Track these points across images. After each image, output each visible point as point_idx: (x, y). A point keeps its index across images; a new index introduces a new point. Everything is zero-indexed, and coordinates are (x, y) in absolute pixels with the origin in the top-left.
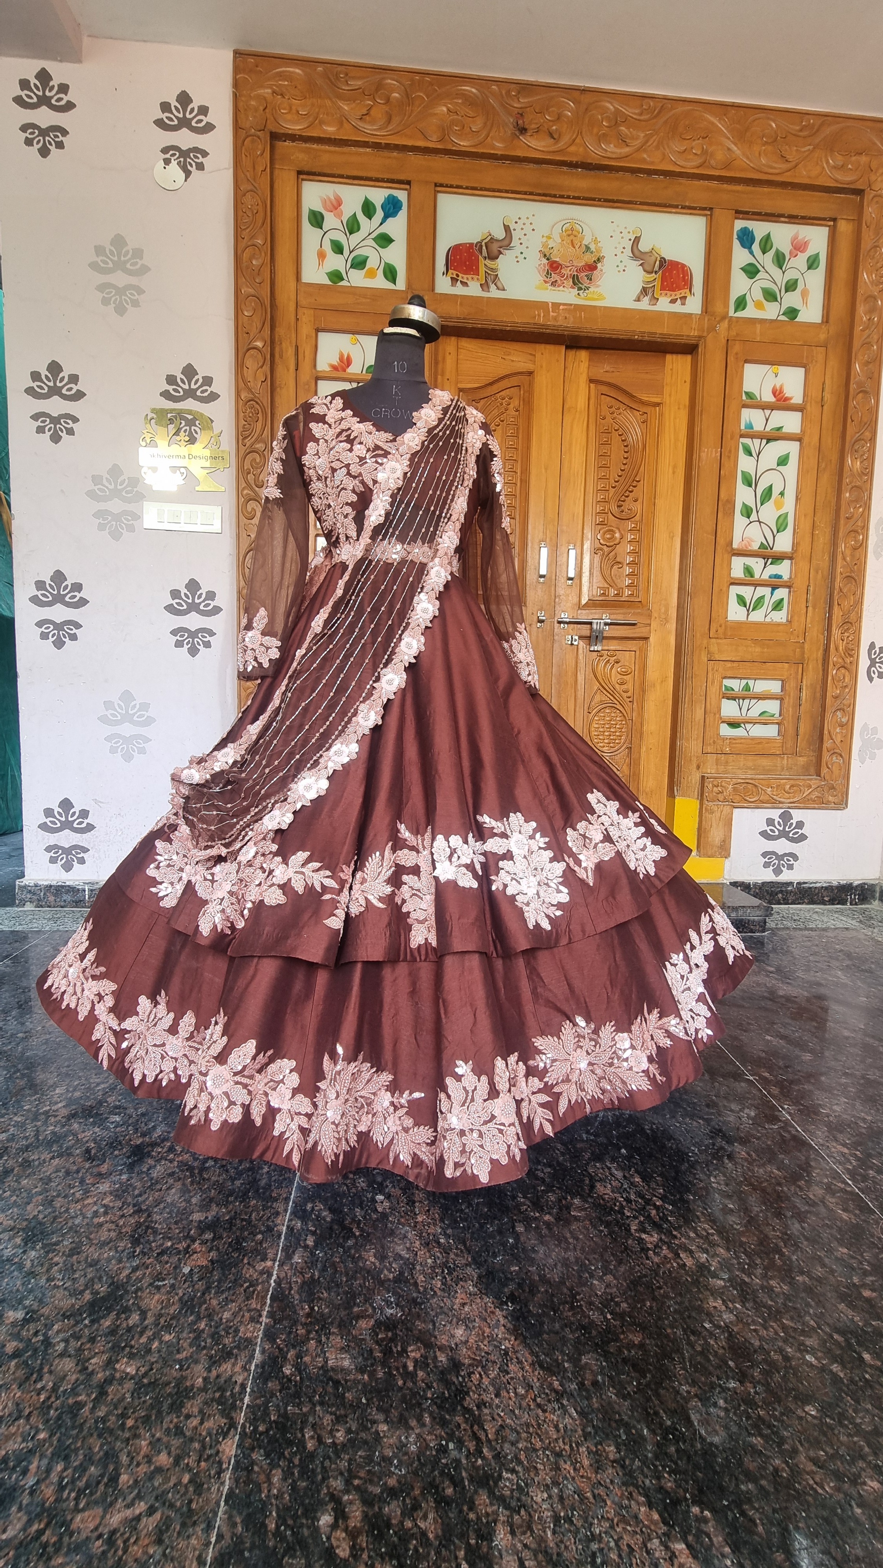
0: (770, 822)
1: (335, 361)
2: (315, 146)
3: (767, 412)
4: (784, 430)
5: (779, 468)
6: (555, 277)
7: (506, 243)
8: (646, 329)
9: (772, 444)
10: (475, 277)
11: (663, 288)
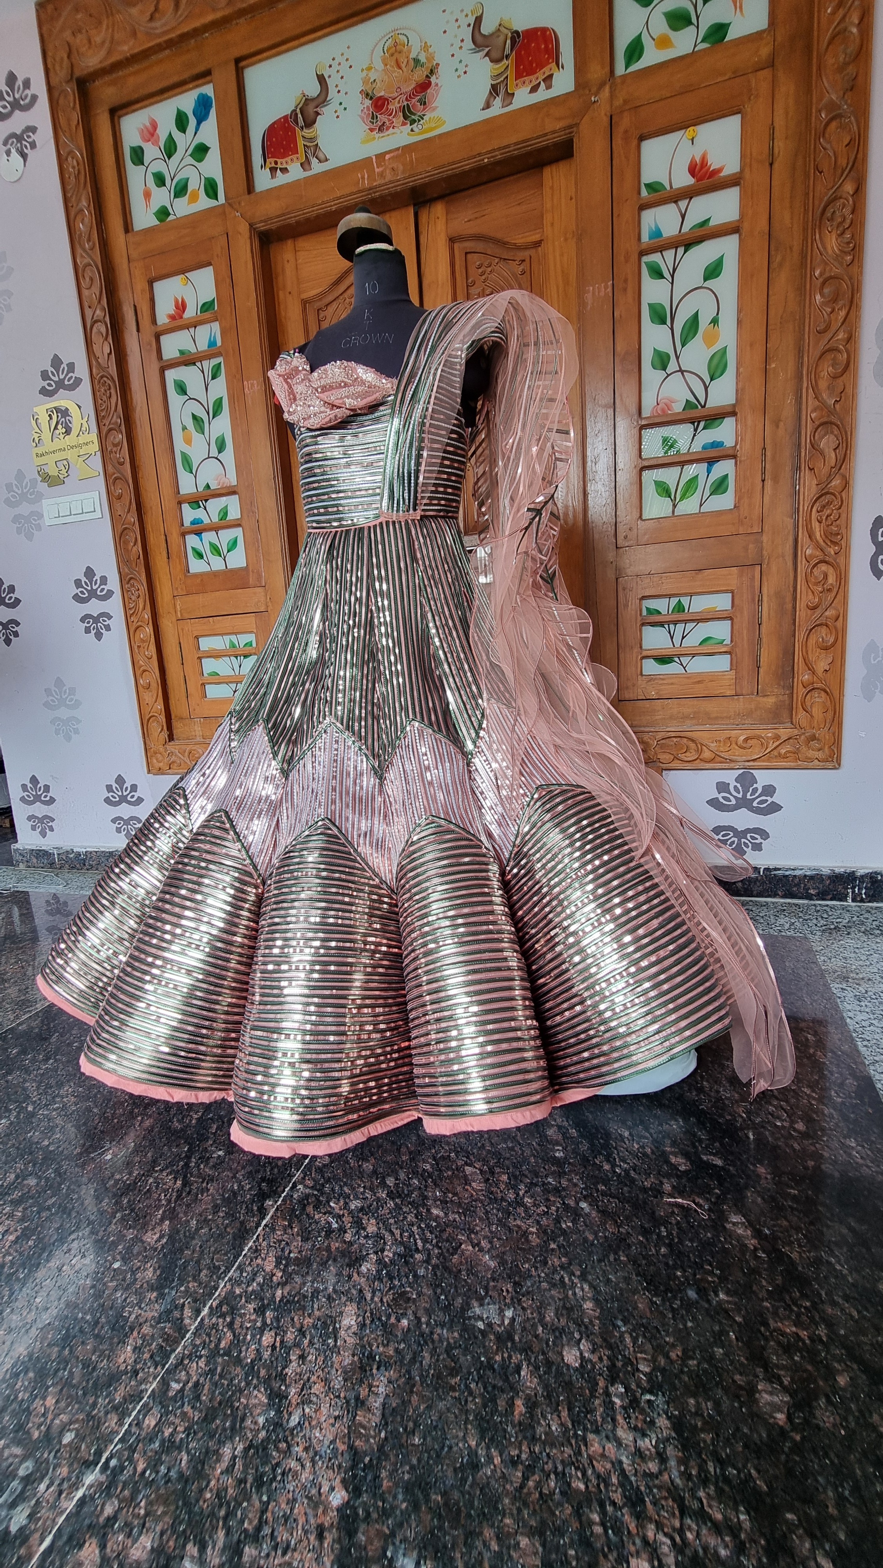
0: (722, 787)
1: (172, 310)
2: (120, 73)
3: (683, 204)
4: (712, 223)
5: (708, 284)
6: (382, 118)
7: (322, 99)
8: (496, 144)
9: (695, 251)
10: (294, 157)
11: (518, 76)
